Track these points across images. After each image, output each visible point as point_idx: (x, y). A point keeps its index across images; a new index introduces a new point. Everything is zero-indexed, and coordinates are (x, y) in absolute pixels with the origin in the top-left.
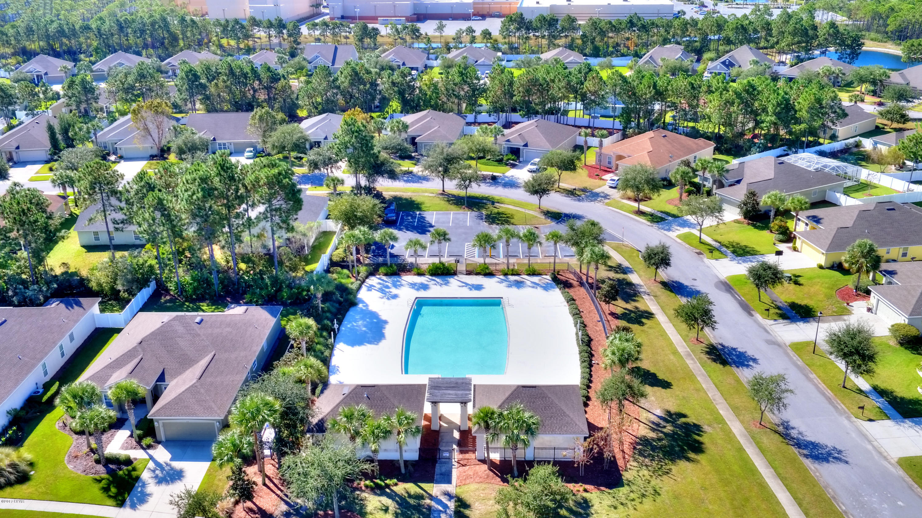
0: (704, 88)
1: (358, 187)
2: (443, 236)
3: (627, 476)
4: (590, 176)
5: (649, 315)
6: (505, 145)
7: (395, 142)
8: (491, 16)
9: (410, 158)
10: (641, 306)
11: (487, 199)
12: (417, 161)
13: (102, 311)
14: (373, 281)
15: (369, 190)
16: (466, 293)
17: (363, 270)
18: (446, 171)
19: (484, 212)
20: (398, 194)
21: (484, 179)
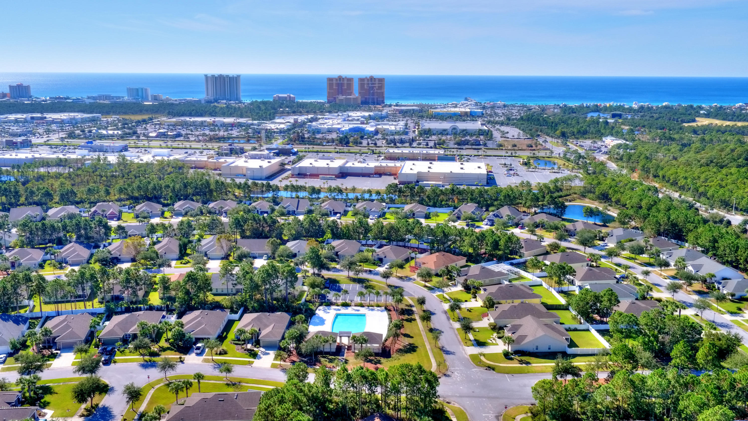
0: (464, 234)
1: (314, 274)
2: (346, 292)
3: (392, 356)
4: (411, 271)
5: (415, 320)
6: (377, 257)
7: (329, 255)
8: (385, 174)
9: (335, 261)
10: (413, 317)
11: (366, 279)
12: (338, 263)
13: (230, 314)
14: (321, 308)
15: (319, 275)
16: (354, 312)
17: (317, 304)
18: (350, 268)
19: (364, 285)
20: (330, 277)
21: (366, 271)
